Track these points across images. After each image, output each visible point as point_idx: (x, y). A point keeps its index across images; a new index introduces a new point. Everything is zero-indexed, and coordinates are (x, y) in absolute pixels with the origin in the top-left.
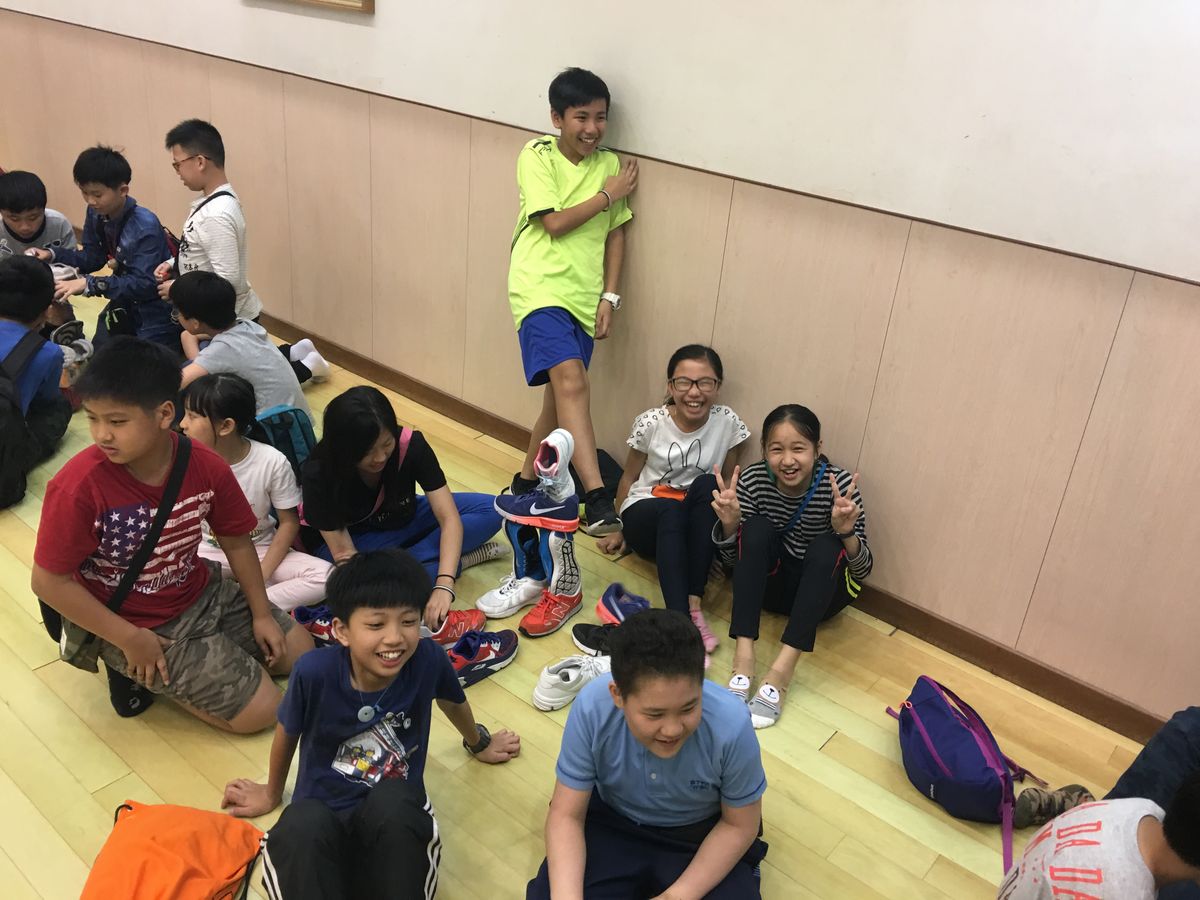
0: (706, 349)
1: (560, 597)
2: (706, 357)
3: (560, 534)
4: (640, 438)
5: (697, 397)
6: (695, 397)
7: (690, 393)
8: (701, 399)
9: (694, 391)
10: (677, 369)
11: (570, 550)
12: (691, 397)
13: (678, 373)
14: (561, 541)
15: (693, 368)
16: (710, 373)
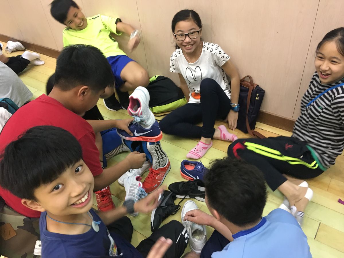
0: (190, 11)
1: (159, 170)
2: (191, 17)
3: (152, 143)
4: (174, 67)
5: (189, 43)
6: (188, 43)
7: (185, 41)
8: (192, 43)
9: (188, 39)
10: (176, 27)
11: (159, 148)
12: (186, 43)
13: (177, 29)
14: (153, 146)
15: (184, 25)
16: (195, 26)
